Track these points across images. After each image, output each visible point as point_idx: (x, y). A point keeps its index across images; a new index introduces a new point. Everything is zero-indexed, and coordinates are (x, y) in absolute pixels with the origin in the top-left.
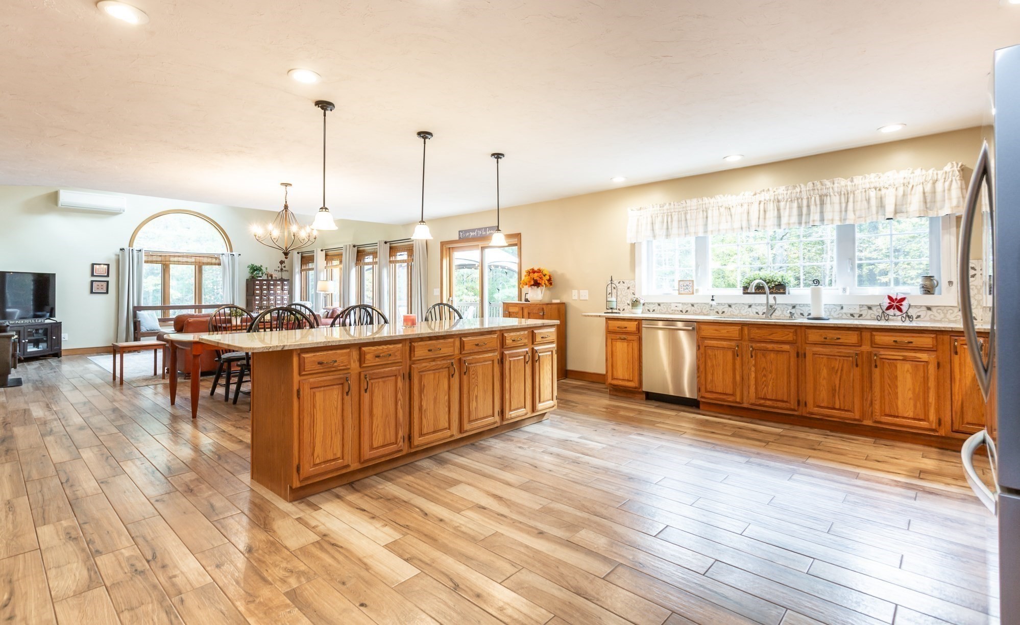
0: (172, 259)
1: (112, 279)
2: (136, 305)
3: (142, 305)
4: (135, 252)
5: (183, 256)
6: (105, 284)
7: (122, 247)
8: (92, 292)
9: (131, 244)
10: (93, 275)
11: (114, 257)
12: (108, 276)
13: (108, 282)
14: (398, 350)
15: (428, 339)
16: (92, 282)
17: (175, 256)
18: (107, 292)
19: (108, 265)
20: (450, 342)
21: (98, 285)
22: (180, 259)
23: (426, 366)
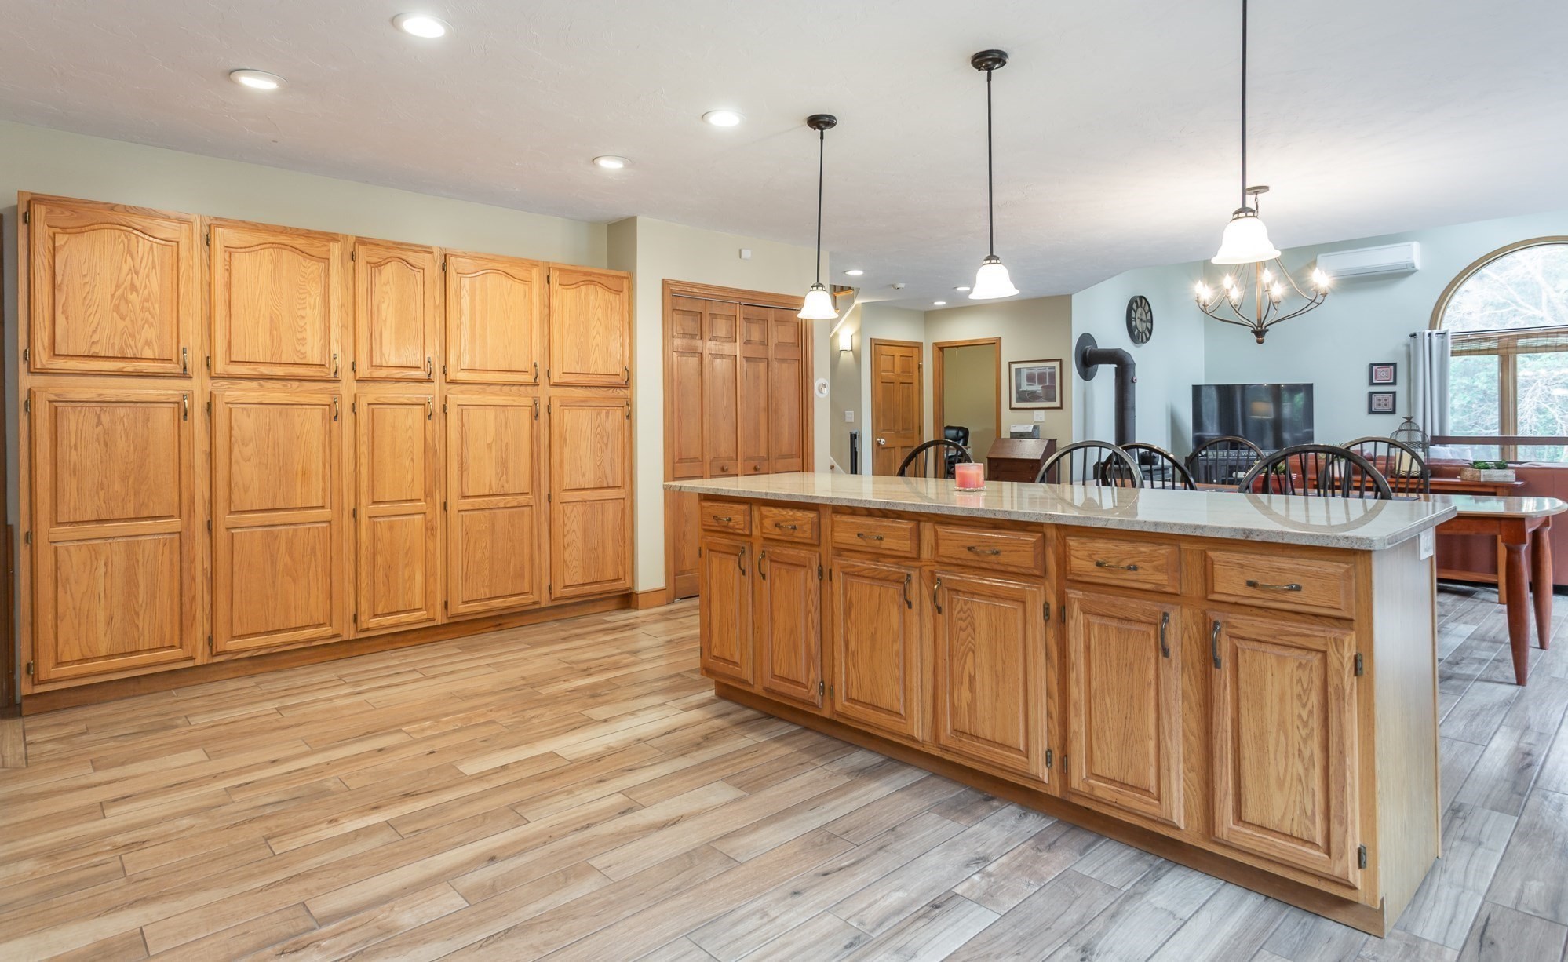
0: (1521, 342)
1: (1401, 389)
2: (1437, 434)
3: (1449, 434)
4: (1435, 339)
5: (1537, 336)
6: (1389, 397)
7: (1412, 332)
8: (1371, 412)
9: (1433, 323)
10: (1371, 383)
11: (1404, 349)
12: (1394, 383)
13: (1394, 393)
14: (808, 523)
15: (865, 512)
16: (1371, 394)
17: (1523, 337)
18: (1394, 412)
19: (1395, 365)
20: (904, 529)
21: (1379, 400)
22: (1533, 341)
23: (854, 566)
